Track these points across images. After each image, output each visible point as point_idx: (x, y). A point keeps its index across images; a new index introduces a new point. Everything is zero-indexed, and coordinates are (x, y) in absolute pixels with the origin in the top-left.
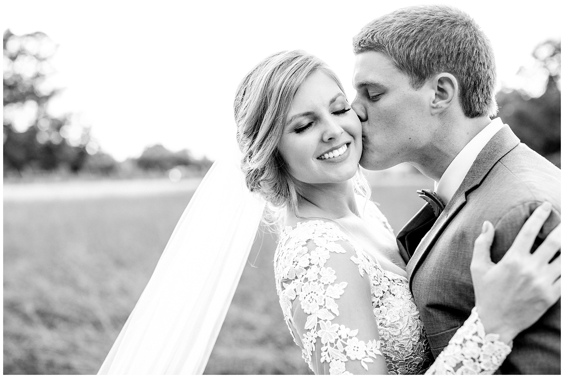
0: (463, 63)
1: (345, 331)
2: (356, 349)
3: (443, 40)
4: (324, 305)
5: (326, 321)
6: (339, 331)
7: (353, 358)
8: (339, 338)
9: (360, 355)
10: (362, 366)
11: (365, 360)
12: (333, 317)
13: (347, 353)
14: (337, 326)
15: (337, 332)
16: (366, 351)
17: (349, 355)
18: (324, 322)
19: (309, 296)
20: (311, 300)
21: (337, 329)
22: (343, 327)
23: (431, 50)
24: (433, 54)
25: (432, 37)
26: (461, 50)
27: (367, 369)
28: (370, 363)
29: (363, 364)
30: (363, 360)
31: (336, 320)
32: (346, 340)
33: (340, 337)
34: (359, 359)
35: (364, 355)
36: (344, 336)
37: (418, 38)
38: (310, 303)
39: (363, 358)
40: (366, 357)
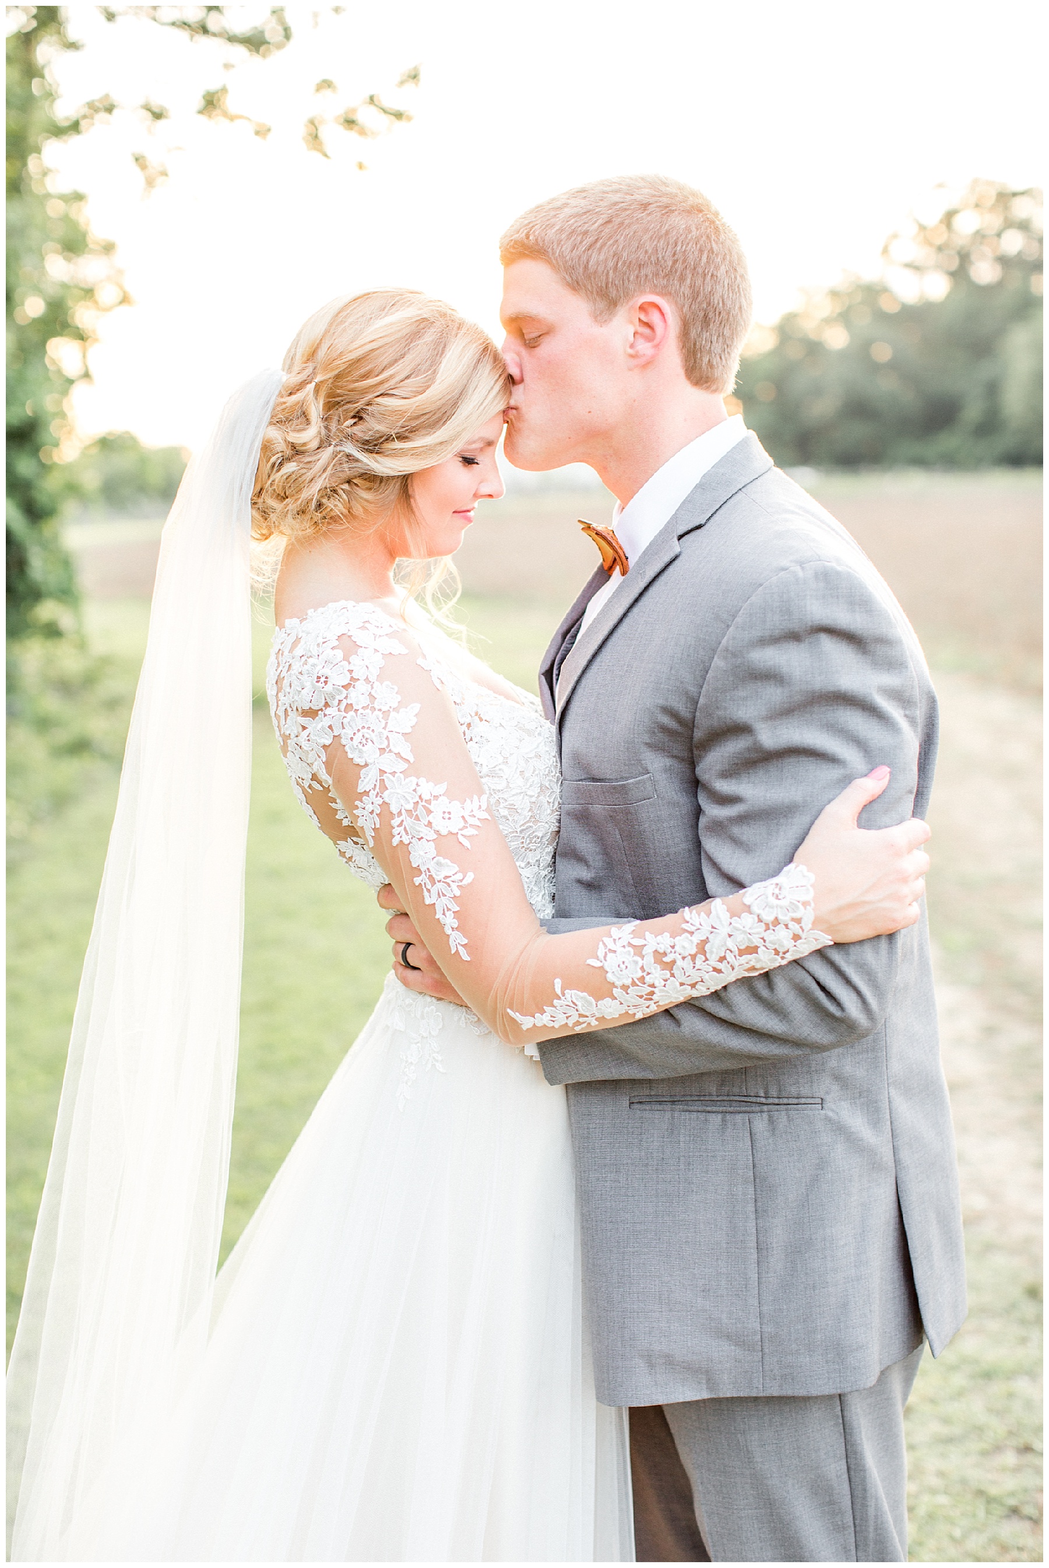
0: (682, 279)
1: (427, 789)
2: (447, 816)
3: (646, 237)
4: (388, 746)
5: (394, 773)
6: (418, 788)
7: (444, 832)
8: (420, 801)
9: (455, 825)
10: (460, 843)
11: (465, 832)
12: (406, 766)
13: (433, 825)
14: (414, 779)
15: (415, 790)
16: (463, 817)
17: (437, 829)
18: (390, 776)
19: (359, 735)
20: (364, 741)
21: (414, 786)
22: (422, 781)
23: (625, 254)
24: (628, 262)
25: (627, 231)
26: (679, 256)
27: (469, 847)
28: (473, 835)
29: (461, 839)
30: (460, 832)
31: (413, 770)
32: (429, 802)
33: (420, 797)
34: (455, 831)
35: (462, 824)
36: (425, 797)
37: (603, 234)
38: (363, 745)
39: (461, 830)
40: (465, 827)
